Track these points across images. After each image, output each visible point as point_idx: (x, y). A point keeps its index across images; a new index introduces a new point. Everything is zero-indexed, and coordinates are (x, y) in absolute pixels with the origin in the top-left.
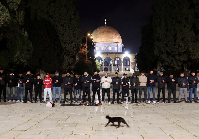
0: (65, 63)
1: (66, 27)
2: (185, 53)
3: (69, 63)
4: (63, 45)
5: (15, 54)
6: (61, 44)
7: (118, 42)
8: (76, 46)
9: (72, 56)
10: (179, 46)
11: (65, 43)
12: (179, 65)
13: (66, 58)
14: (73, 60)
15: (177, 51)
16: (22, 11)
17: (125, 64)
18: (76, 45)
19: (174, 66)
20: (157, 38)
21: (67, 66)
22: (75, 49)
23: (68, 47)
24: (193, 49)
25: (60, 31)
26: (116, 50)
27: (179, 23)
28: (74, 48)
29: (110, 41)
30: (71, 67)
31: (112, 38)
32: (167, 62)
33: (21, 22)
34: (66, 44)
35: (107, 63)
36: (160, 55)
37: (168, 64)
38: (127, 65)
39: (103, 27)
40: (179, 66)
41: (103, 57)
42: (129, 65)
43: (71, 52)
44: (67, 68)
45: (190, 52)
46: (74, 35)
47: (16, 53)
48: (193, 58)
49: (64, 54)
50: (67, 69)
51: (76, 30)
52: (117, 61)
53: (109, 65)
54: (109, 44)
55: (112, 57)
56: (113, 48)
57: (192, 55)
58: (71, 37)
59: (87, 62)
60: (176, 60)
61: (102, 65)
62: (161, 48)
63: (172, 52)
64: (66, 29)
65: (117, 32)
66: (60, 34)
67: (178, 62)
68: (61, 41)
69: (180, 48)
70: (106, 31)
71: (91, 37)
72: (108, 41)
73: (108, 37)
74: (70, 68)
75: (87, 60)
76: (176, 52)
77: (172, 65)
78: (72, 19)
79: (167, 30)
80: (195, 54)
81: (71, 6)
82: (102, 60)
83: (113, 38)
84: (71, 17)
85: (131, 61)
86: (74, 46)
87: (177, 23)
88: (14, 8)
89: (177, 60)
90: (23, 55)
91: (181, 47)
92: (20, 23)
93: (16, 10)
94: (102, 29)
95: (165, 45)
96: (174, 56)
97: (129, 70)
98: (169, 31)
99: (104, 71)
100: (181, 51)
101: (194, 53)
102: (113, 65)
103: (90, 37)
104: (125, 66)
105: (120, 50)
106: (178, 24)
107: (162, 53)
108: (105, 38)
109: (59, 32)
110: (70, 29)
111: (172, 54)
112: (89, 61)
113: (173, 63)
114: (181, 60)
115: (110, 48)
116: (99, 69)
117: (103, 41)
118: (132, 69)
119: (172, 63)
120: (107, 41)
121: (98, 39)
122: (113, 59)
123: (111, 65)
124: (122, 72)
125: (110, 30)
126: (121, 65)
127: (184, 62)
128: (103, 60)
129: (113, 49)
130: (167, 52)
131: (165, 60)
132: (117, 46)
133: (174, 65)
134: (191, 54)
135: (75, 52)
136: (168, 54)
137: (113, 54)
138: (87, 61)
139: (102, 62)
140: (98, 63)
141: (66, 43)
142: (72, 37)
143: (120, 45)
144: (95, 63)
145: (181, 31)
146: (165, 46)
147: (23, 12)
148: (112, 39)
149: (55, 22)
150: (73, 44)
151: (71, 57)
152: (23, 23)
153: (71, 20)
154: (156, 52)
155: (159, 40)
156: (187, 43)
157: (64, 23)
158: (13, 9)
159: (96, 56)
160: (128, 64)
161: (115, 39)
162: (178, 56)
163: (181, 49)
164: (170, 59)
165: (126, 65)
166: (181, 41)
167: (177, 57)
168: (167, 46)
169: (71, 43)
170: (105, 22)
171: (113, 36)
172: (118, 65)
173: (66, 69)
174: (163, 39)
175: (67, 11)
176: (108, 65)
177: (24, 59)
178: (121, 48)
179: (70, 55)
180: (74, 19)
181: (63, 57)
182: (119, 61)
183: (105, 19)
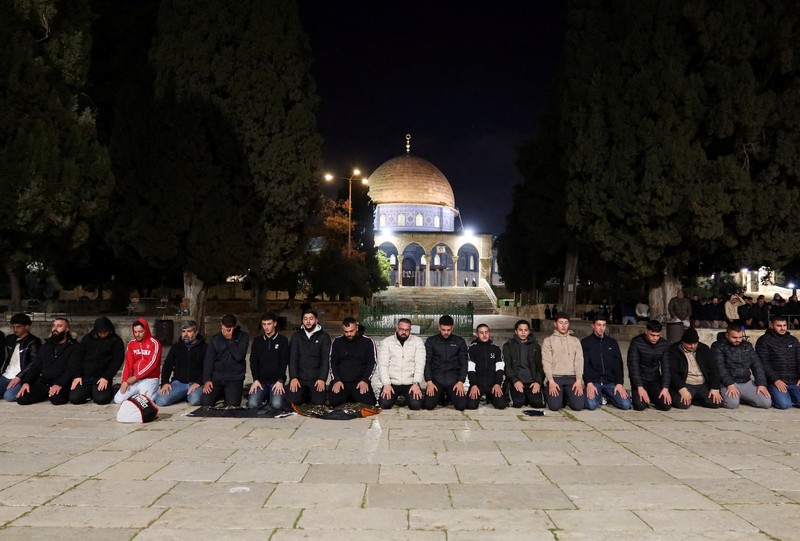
0: (269, 250)
1: (271, 127)
2: (672, 218)
3: (283, 250)
4: (259, 189)
5: (22, 191)
6: (254, 185)
7: (444, 204)
8: (303, 193)
9: (292, 225)
10: (654, 195)
11: (267, 180)
12: (651, 259)
13: (273, 232)
14: (296, 238)
15: (646, 213)
16: (78, 31)
17: (464, 266)
18: (304, 188)
19: (634, 265)
20: (578, 170)
21: (277, 259)
22: (302, 202)
23: (278, 194)
24: (703, 204)
25: (252, 140)
26: (438, 226)
27: (655, 117)
28: (297, 198)
29: (421, 200)
30: (290, 263)
31: (426, 190)
32: (609, 249)
33: (74, 72)
34: (272, 184)
35: (411, 261)
36: (585, 228)
37: (614, 256)
38: (467, 269)
39: (401, 159)
40: (649, 263)
41: (400, 244)
42: (476, 269)
43: (290, 212)
44: (274, 266)
45: (693, 213)
46: (298, 154)
47: (28, 186)
48: (702, 237)
49: (265, 219)
50: (276, 270)
51: (306, 138)
52: (440, 255)
53: (418, 268)
54: (417, 207)
55: (426, 244)
56: (429, 220)
57: (700, 225)
58: (289, 159)
59: (349, 254)
60: (643, 243)
61: (395, 267)
62: (590, 204)
63: (628, 215)
64: (270, 135)
66: (251, 149)
67: (649, 250)
68: (255, 173)
69: (655, 201)
70: (410, 170)
71: (365, 181)
72: (416, 199)
73: (415, 187)
74: (285, 266)
75: (350, 250)
76: (644, 216)
77: (626, 259)
78: (293, 103)
79: (610, 143)
80: (711, 223)
81: (291, 57)
82: (396, 254)
83: (431, 191)
84: (291, 96)
85: (481, 257)
86: (299, 191)
87: (645, 118)
88: (40, 12)
89: (645, 243)
90: (61, 197)
91: (660, 198)
92: (68, 78)
93: (45, 22)
94: (398, 166)
95: (605, 191)
96: (633, 231)
97: (475, 284)
98: (618, 148)
99: (401, 286)
100: (662, 211)
101: (706, 217)
102: (428, 268)
103: (360, 181)
104: (463, 272)
105: (449, 226)
106: (650, 120)
107: (594, 219)
108: (406, 192)
109: (248, 145)
110: (286, 132)
111: (629, 223)
112: (356, 253)
113: (631, 253)
114: (661, 243)
115: (419, 222)
116: (389, 279)
117: (400, 198)
118: (485, 280)
119: (626, 253)
120: (412, 200)
121: (385, 193)
122: (427, 251)
123: (423, 268)
124: (456, 287)
125: (422, 169)
126: (453, 269)
127: (669, 251)
128: (400, 252)
129: (429, 224)
130: (610, 216)
131: (602, 242)
132: (442, 213)
133: (633, 260)
134: (695, 220)
135: (302, 214)
136: (615, 223)
137: (430, 236)
138: (352, 254)
139: (397, 260)
140: (386, 262)
141: (270, 181)
142: (291, 162)
143: (450, 212)
144: (376, 261)
145: (661, 146)
146: (603, 195)
147: (80, 33)
148: (426, 195)
149: (235, 108)
150: (294, 184)
151: (290, 231)
152: (80, 76)
153: (289, 105)
154: (572, 218)
155: (583, 178)
156: (682, 186)
157: (265, 114)
158: (34, 14)
159: (378, 241)
160: (472, 267)
161: (435, 196)
162: (648, 229)
163: (663, 205)
164: (621, 240)
165: (464, 268)
166: (660, 178)
167: (646, 232)
168: (610, 196)
169: (289, 182)
170: (408, 146)
171: (430, 184)
172: (441, 269)
173: (271, 270)
174: (597, 171)
175: (279, 76)
176: (413, 269)
177: (71, 213)
178: (453, 222)
179: (285, 223)
180: (300, 101)
181: (264, 230)
182: (447, 257)
183: (408, 138)
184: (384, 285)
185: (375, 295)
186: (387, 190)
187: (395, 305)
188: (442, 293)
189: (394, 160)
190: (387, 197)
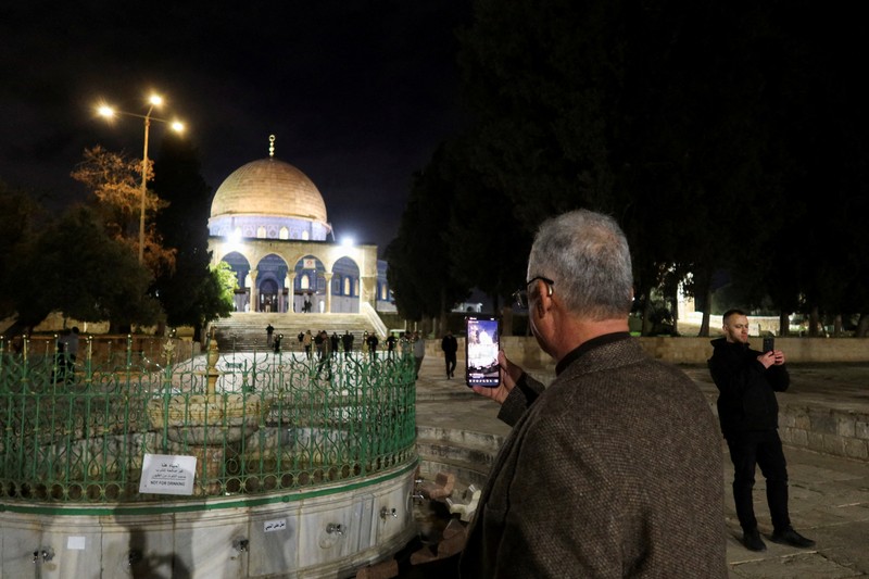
7: (314, 218)
17: (338, 288)
26: (306, 234)
29: (286, 211)
31: (293, 200)
35: (272, 283)
38: (341, 294)
39: (262, 162)
41: (253, 256)
52: (309, 273)
53: (280, 291)
54: (281, 220)
55: (289, 256)
56: (296, 235)
59: (141, 251)
65: (310, 182)
70: (274, 176)
72: (280, 209)
73: (280, 196)
75: (143, 244)
83: (298, 201)
85: (362, 274)
94: (259, 170)
97: (354, 310)
99: (252, 312)
102: (292, 291)
104: (338, 298)
108: (267, 201)
112: (157, 248)
115: (284, 232)
116: (232, 302)
117: (260, 208)
118: (368, 305)
120: (275, 211)
121: (242, 201)
122: (292, 267)
123: (285, 292)
124: (329, 313)
128: (253, 265)
132: (311, 228)
137: (294, 245)
138: (147, 249)
143: (320, 228)
148: (292, 206)
160: (347, 292)
161: (303, 207)
165: (338, 292)
170: (272, 149)
171: (297, 193)
176: (275, 293)
182: (317, 276)
183: (272, 139)
184: (225, 310)
185: (212, 324)
186: (243, 197)
187: (240, 339)
188: (310, 322)
189: (254, 163)
190: (243, 206)
